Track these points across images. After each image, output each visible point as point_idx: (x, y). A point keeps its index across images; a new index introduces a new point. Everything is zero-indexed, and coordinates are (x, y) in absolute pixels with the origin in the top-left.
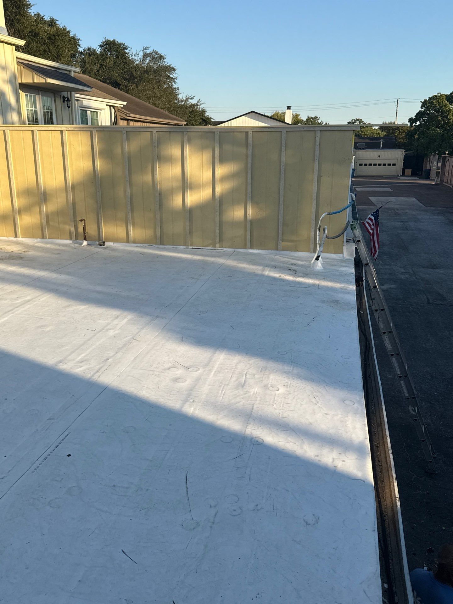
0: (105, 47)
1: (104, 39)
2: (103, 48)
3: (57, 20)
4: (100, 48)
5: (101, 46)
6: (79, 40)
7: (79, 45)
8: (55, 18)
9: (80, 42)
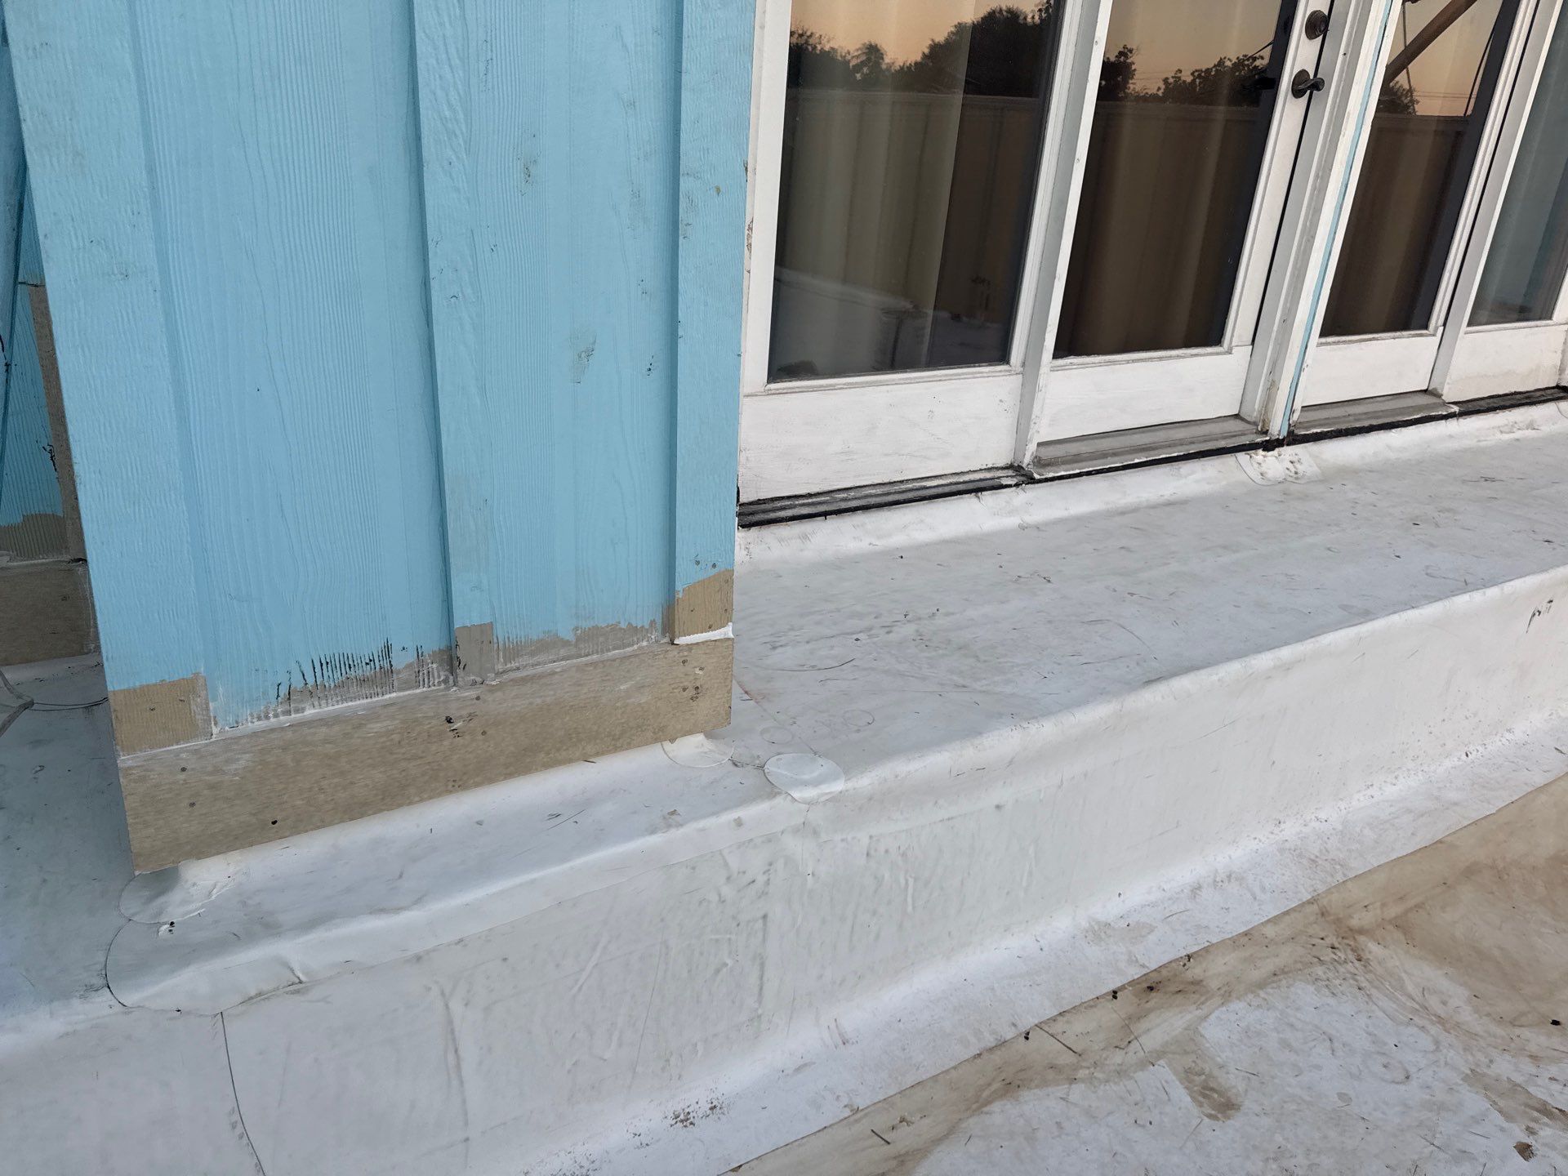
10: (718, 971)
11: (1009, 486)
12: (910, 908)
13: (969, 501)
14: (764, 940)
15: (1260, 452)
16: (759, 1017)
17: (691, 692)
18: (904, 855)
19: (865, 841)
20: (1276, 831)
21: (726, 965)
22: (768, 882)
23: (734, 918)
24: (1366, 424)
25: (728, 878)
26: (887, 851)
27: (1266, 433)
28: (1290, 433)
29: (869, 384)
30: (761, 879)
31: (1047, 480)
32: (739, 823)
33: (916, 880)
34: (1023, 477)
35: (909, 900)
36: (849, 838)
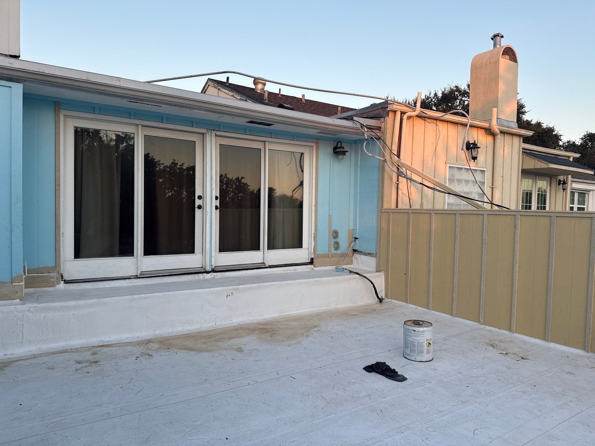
0: (586, 139)
1: (586, 133)
2: (584, 140)
3: (543, 123)
4: (581, 140)
5: (582, 139)
6: (561, 136)
7: (561, 140)
8: (542, 122)
9: (562, 138)
10: (13, 332)
11: (133, 278)
12: (55, 330)
13: (122, 281)
14: (23, 328)
15: (205, 274)
16: (23, 342)
17: (16, 292)
18: (52, 319)
19: (43, 315)
20: (154, 332)
21: (15, 331)
22: (23, 319)
23: (16, 323)
24: (238, 269)
25: (15, 317)
26: (48, 318)
27: (205, 270)
28: (212, 270)
29: (98, 259)
30: (21, 318)
31: (142, 278)
32: (16, 308)
33: (56, 325)
34: (137, 277)
35: (55, 328)
36: (40, 315)
